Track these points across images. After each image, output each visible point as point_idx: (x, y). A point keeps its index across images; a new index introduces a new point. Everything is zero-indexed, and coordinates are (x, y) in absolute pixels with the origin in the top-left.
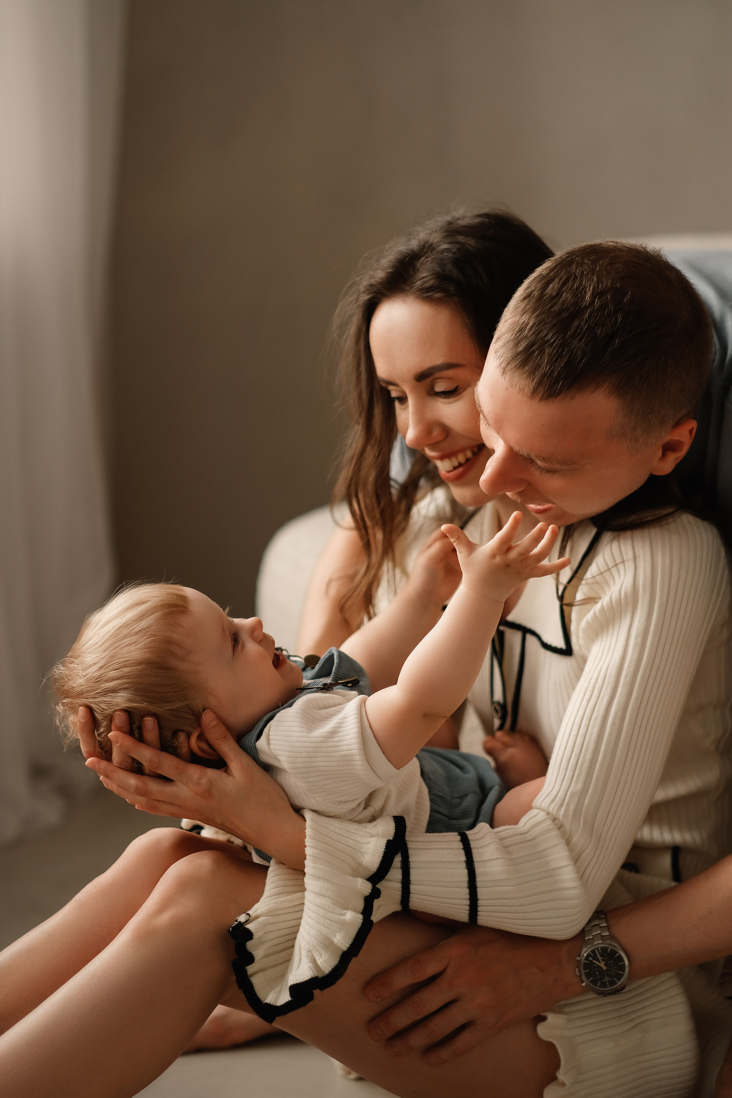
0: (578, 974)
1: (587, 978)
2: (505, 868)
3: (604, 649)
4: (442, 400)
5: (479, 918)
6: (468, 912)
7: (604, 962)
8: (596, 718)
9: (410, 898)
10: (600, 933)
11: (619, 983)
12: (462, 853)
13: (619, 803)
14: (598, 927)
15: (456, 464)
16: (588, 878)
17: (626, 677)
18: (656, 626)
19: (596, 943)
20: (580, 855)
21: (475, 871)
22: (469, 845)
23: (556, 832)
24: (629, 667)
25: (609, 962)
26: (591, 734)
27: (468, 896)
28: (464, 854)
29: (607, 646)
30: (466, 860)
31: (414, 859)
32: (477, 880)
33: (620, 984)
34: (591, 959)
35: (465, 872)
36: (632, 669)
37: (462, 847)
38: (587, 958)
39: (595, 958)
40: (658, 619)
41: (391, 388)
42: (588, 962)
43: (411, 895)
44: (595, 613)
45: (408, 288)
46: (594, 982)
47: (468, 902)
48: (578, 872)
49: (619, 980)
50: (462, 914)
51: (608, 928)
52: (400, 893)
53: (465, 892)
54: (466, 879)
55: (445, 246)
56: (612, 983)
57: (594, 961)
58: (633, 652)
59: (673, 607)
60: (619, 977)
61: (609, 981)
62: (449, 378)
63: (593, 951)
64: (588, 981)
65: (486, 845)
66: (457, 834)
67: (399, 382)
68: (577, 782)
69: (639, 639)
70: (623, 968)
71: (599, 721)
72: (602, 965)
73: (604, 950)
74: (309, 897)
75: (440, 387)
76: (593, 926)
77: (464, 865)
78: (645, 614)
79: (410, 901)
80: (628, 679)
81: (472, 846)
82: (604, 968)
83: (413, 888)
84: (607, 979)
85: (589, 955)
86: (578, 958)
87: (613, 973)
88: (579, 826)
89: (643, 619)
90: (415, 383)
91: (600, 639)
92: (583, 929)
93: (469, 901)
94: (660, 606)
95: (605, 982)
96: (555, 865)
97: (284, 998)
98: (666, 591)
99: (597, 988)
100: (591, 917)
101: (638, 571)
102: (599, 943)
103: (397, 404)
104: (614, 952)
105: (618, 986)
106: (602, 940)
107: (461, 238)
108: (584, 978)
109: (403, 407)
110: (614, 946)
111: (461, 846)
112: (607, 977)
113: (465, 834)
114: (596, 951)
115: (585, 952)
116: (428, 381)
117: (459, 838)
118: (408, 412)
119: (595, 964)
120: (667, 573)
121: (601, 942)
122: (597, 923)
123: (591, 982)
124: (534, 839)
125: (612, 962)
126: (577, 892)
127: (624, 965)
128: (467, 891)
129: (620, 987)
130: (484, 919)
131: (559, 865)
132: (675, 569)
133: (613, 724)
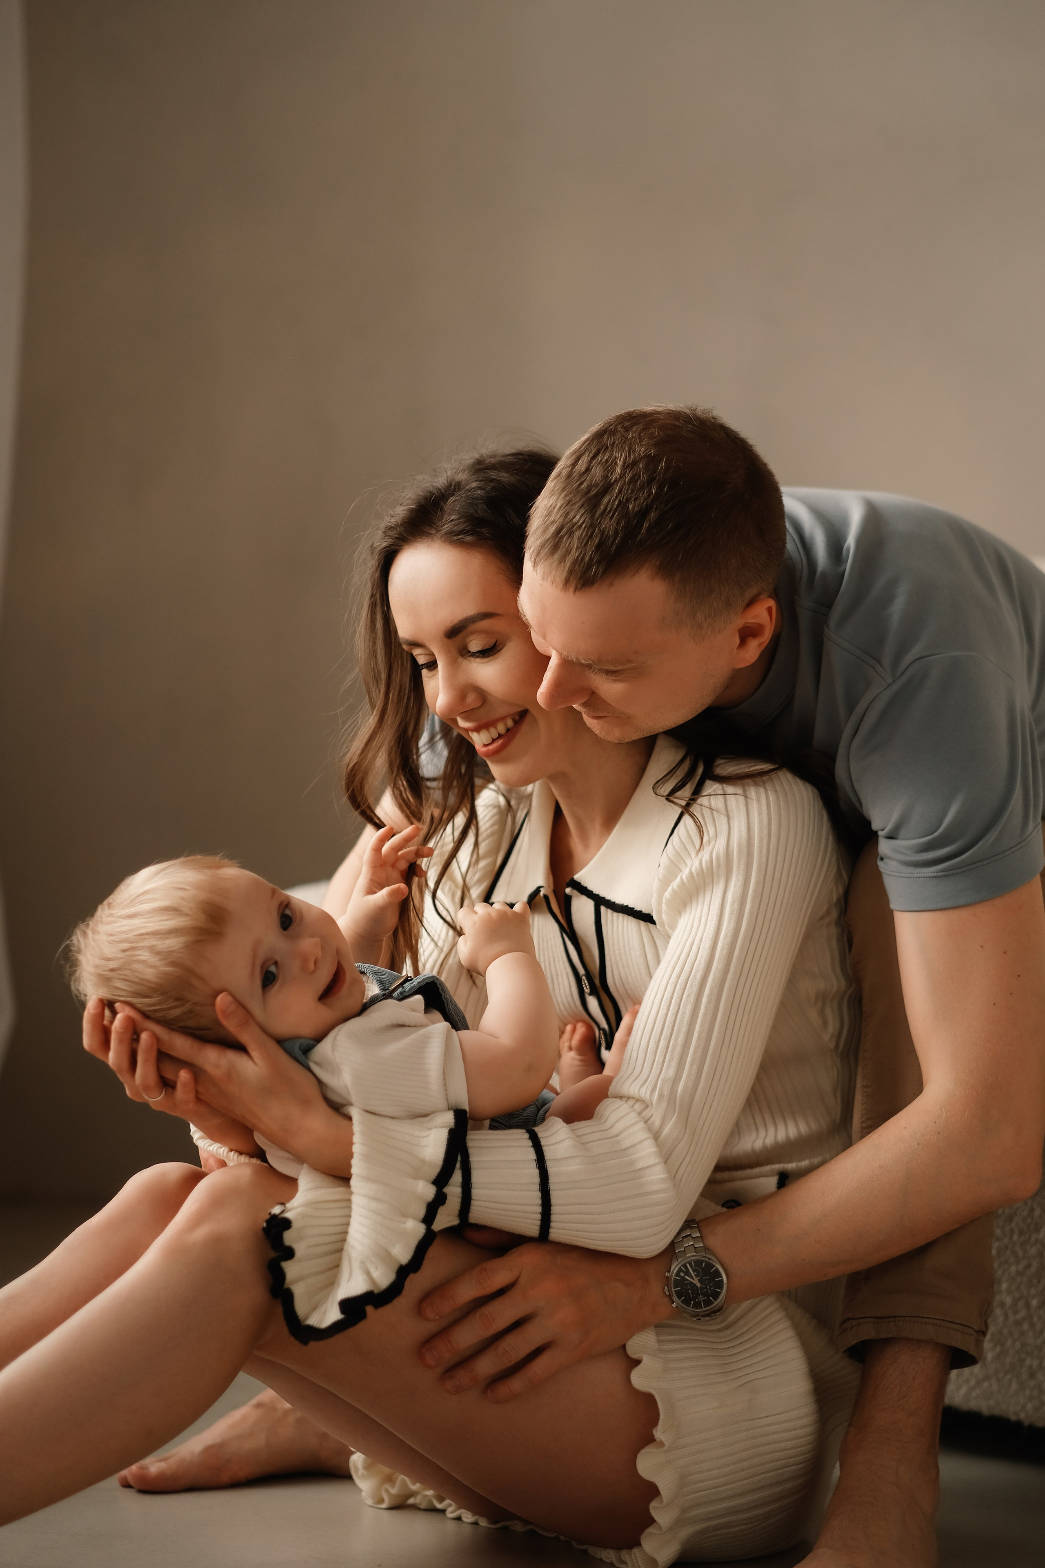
0: (668, 1293)
1: (678, 1297)
2: (582, 1166)
3: (694, 921)
4: (478, 660)
5: (551, 1230)
6: (539, 1223)
7: (699, 1278)
8: (689, 996)
9: (471, 1206)
10: (693, 1245)
11: (716, 1303)
12: (532, 1150)
13: (715, 1094)
14: (690, 1238)
15: (495, 736)
16: (681, 1179)
17: (722, 949)
18: (755, 891)
19: (688, 1255)
20: (672, 1152)
21: (547, 1171)
22: (540, 1142)
23: (641, 1125)
24: (726, 936)
25: (704, 1278)
26: (684, 1013)
27: (540, 1202)
28: (534, 1151)
29: (698, 915)
30: (536, 1159)
31: (474, 1159)
32: (549, 1181)
33: (718, 1304)
34: (682, 1274)
35: (537, 1171)
36: (729, 939)
37: (531, 1144)
38: (678, 1274)
39: (687, 1273)
40: (757, 883)
41: (416, 652)
42: (680, 1278)
43: (473, 1202)
44: (682, 879)
45: (433, 531)
46: (687, 1302)
47: (539, 1209)
48: (668, 1171)
49: (716, 1299)
50: (531, 1226)
51: (702, 1238)
52: (459, 1200)
53: (537, 1195)
54: (537, 1180)
55: (474, 484)
56: (708, 1303)
57: (686, 1277)
58: (729, 921)
59: (775, 870)
60: (716, 1295)
61: (703, 1301)
62: (486, 632)
63: (685, 1266)
64: (679, 1301)
65: (560, 1142)
66: (524, 1131)
67: (427, 644)
68: (668, 1069)
69: (736, 906)
70: (720, 1284)
71: (692, 999)
72: (696, 1281)
73: (698, 1263)
74: (358, 1201)
75: (475, 645)
76: (683, 1237)
77: (534, 1164)
78: (741, 878)
79: (470, 1210)
80: (725, 952)
81: (542, 1143)
82: (699, 1285)
83: (475, 1192)
84: (701, 1298)
85: (680, 1270)
86: (667, 1274)
87: (709, 1291)
88: (675, 1110)
89: (740, 883)
90: (446, 640)
91: (688, 910)
92: (672, 1244)
93: (541, 1207)
94: (759, 868)
95: (700, 1301)
96: (641, 1165)
97: (332, 1315)
98: (764, 851)
99: (690, 1309)
100: (682, 1226)
101: (732, 832)
102: (691, 1255)
103: (424, 672)
104: (710, 1266)
105: (715, 1306)
106: (696, 1253)
107: (493, 474)
108: (675, 1298)
109: (431, 674)
110: (710, 1259)
111: (529, 1143)
112: (701, 1296)
113: (534, 1131)
114: (688, 1265)
115: (675, 1268)
116: (459, 637)
117: (527, 1136)
118: (438, 679)
119: (688, 1280)
120: (765, 832)
121: (694, 1254)
122: (689, 1233)
123: (683, 1302)
124: (617, 1136)
125: (708, 1277)
126: (668, 1194)
127: (722, 1281)
128: (539, 1194)
129: (717, 1307)
130: (557, 1233)
131: (646, 1165)
132: (774, 828)
133: (709, 1002)
